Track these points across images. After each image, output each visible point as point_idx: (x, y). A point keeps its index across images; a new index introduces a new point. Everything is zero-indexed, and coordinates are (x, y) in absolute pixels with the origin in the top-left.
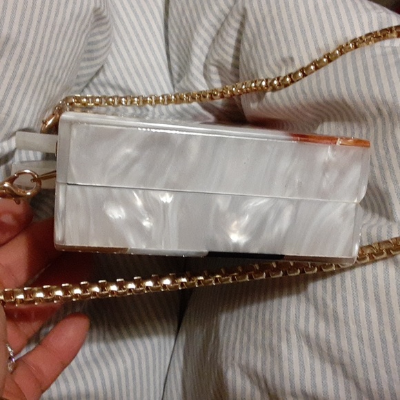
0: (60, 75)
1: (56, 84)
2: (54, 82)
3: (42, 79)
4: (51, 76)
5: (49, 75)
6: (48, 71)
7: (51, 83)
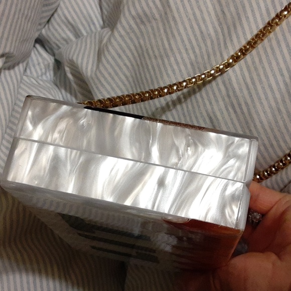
0: (30, 14)
1: (27, 20)
2: (26, 18)
3: (16, 16)
4: (23, 14)
5: (21, 13)
6: (20, 10)
7: (23, 20)
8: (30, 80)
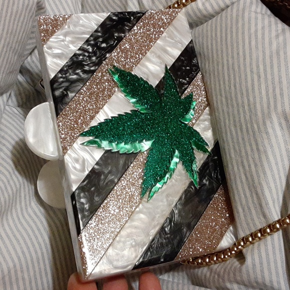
8: (11, 109)
